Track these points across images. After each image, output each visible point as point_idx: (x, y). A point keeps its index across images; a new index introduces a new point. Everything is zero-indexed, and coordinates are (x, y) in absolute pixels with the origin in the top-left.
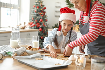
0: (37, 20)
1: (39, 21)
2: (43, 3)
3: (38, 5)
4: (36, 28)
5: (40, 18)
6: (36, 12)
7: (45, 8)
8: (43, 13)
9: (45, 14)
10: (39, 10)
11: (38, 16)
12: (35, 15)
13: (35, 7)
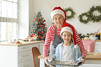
0: (38, 32)
1: (41, 33)
2: (42, 16)
3: (39, 18)
4: (38, 40)
5: (41, 30)
6: (37, 25)
7: (45, 21)
8: (43, 26)
9: (45, 26)
10: (40, 23)
11: (39, 28)
12: (36, 27)
13: (36, 20)
